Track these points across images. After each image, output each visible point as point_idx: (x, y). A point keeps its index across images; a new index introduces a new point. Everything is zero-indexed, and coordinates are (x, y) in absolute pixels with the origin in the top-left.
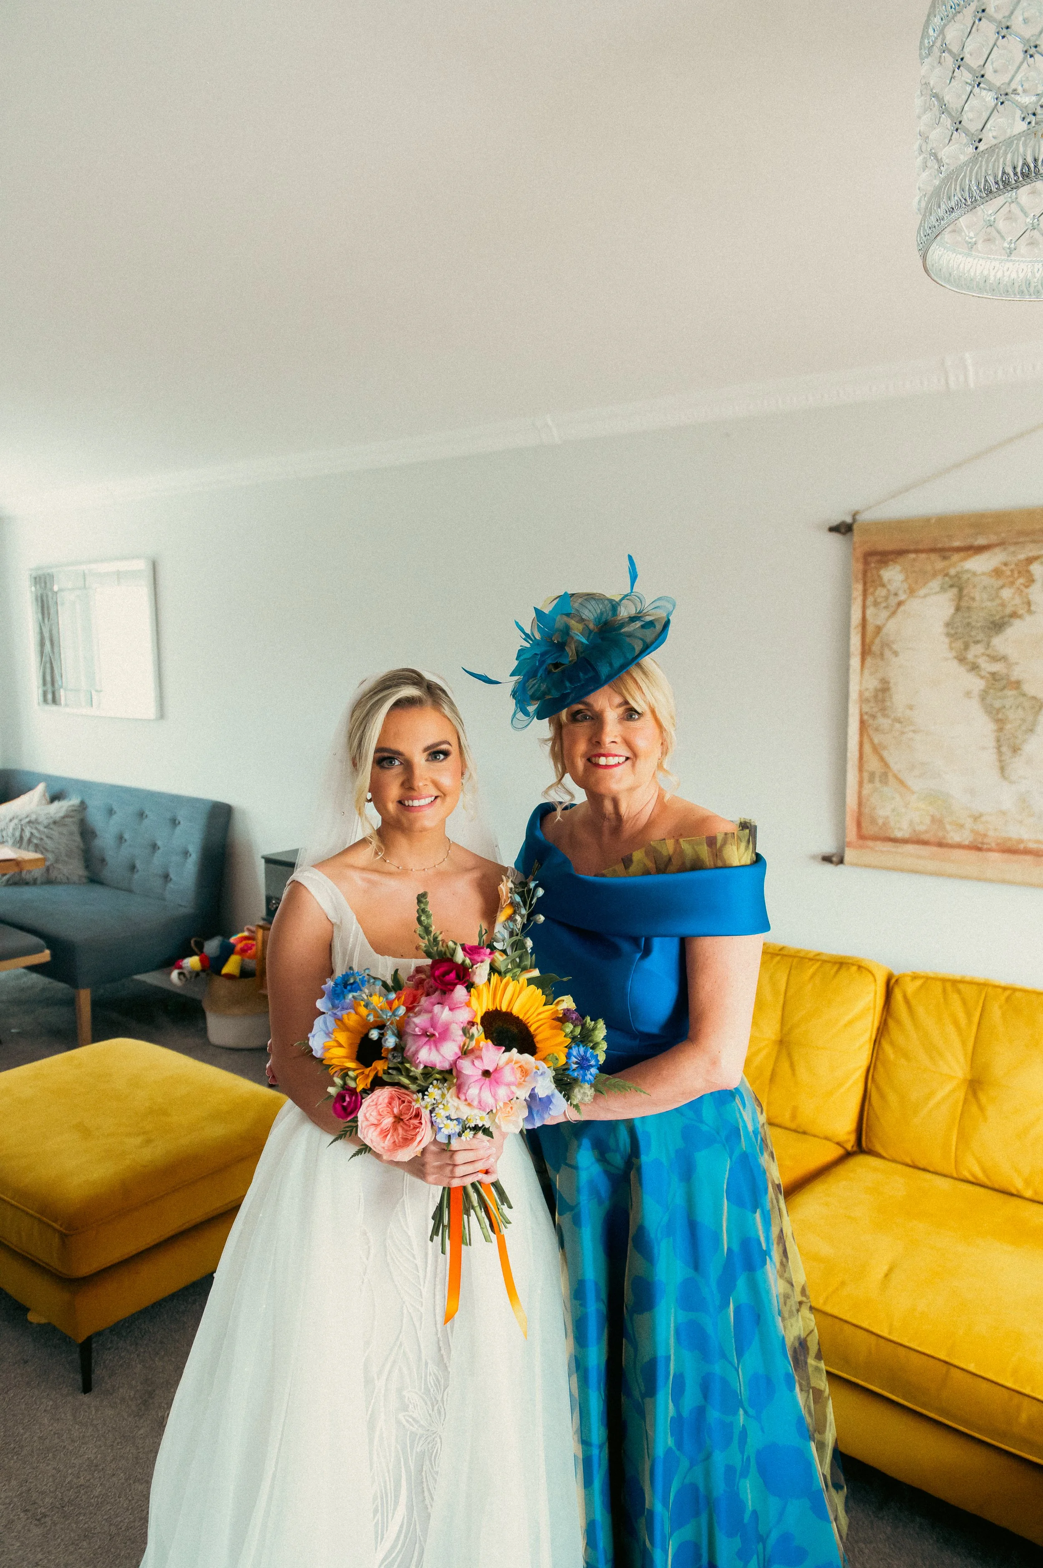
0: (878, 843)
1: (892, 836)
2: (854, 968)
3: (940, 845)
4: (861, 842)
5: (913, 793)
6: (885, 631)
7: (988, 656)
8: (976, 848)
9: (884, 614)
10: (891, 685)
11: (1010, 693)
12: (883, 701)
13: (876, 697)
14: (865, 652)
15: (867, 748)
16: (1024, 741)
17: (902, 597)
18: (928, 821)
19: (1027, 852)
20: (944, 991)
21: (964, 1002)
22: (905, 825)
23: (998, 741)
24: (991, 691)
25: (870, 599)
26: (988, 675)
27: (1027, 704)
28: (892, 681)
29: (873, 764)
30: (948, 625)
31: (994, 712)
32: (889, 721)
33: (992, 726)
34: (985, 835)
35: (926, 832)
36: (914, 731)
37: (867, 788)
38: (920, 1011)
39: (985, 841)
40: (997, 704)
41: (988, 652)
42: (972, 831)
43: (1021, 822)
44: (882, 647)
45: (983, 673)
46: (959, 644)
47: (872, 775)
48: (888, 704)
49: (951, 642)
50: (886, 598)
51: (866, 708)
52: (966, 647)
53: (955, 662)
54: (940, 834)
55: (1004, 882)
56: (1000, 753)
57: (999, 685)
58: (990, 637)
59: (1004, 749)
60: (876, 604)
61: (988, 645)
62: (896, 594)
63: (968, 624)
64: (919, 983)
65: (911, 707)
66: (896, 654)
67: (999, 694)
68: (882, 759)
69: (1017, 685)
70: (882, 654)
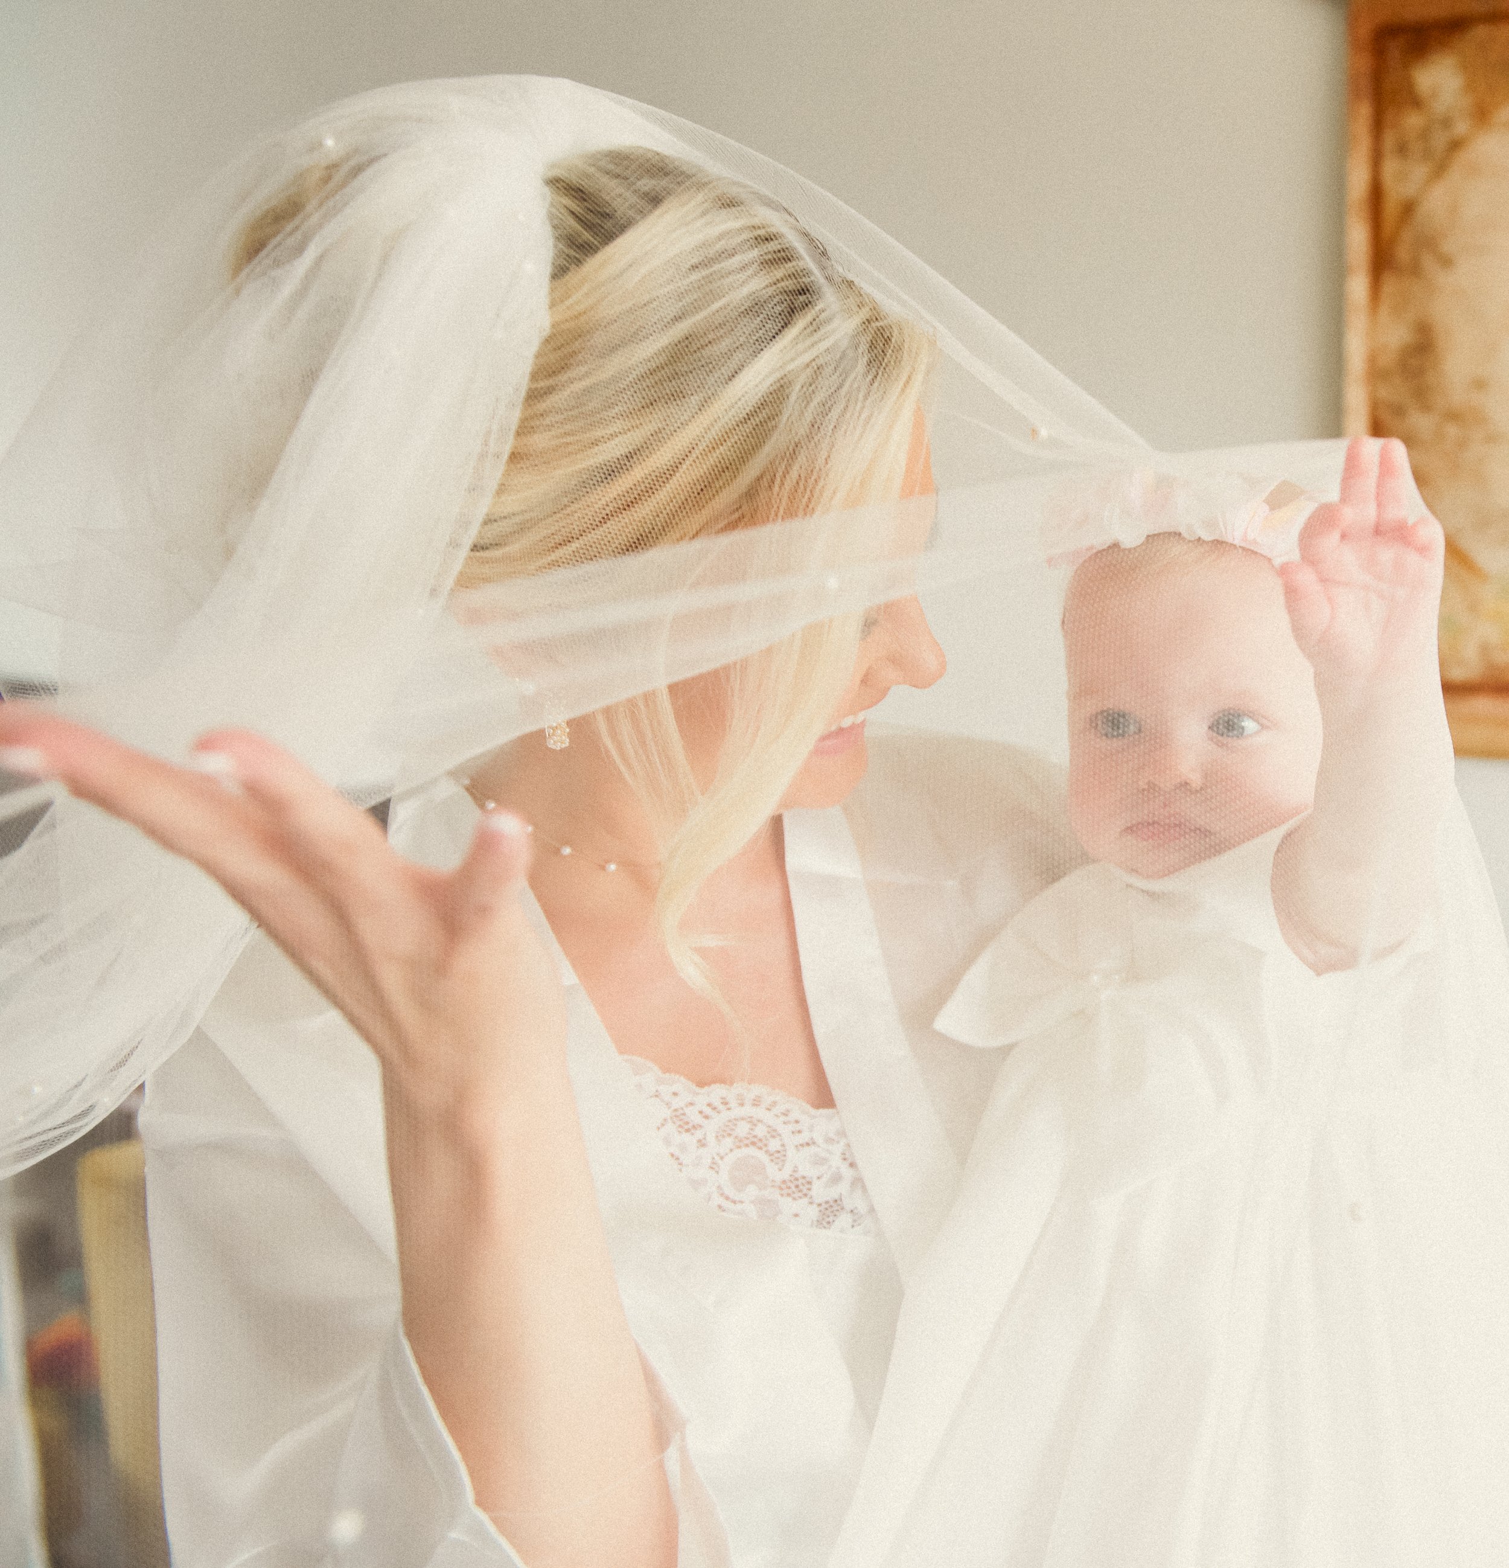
5: (1487, 579)
6: (1424, 209)
9: (1419, 172)
10: (1440, 336)
12: (1422, 375)
13: (1406, 365)
14: (1381, 263)
17: (1461, 127)
25: (1389, 140)
28: (1441, 327)
36: (1490, 437)
44: (1418, 248)
50: (1425, 134)
60: (1402, 150)
62: (1446, 123)
70: (1418, 267)
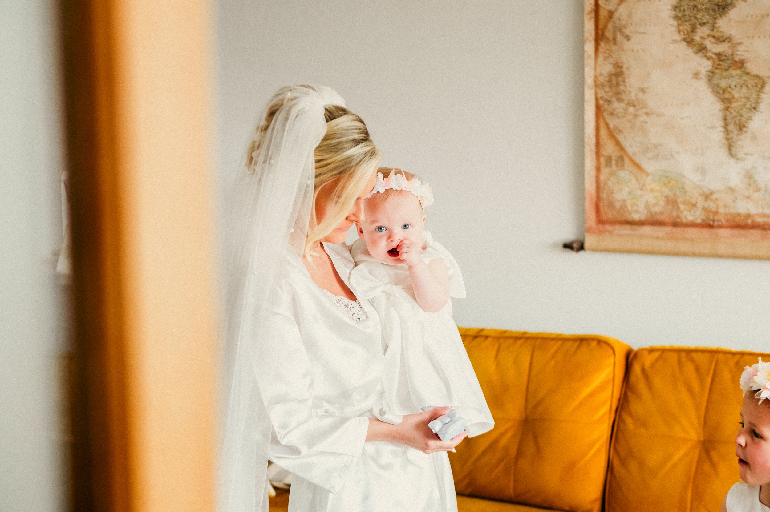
0: (617, 227)
1: (630, 219)
2: (594, 343)
3: (675, 224)
4: (601, 227)
5: (648, 175)
6: (616, 15)
7: (714, 37)
8: (708, 225)
10: (624, 69)
11: (734, 72)
12: (618, 85)
13: (610, 81)
14: (599, 37)
15: (603, 132)
16: (750, 118)
18: (662, 203)
19: (755, 226)
20: (679, 361)
21: (697, 369)
22: (641, 207)
23: (725, 119)
24: (717, 71)
26: (713, 56)
27: (751, 83)
28: (625, 65)
29: (609, 149)
30: (675, 8)
31: (721, 92)
32: (623, 105)
33: (718, 106)
34: (716, 213)
35: (661, 213)
36: (647, 114)
37: (605, 172)
38: (657, 382)
39: (716, 218)
40: (723, 84)
41: (715, 33)
42: (704, 209)
43: (748, 197)
44: (615, 31)
45: (709, 54)
46: (686, 27)
47: (609, 159)
48: (622, 88)
49: (679, 25)
51: (601, 93)
52: (693, 29)
53: (684, 44)
54: (675, 214)
55: (735, 257)
56: (727, 131)
57: (725, 65)
58: (715, 19)
59: (731, 127)
61: (713, 28)
63: (695, 6)
64: (656, 355)
65: (643, 90)
66: (628, 38)
67: (724, 74)
68: (618, 144)
69: (740, 64)
70: (614, 39)
